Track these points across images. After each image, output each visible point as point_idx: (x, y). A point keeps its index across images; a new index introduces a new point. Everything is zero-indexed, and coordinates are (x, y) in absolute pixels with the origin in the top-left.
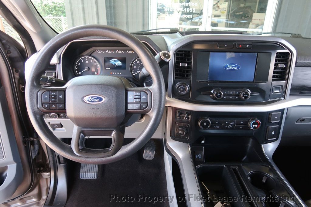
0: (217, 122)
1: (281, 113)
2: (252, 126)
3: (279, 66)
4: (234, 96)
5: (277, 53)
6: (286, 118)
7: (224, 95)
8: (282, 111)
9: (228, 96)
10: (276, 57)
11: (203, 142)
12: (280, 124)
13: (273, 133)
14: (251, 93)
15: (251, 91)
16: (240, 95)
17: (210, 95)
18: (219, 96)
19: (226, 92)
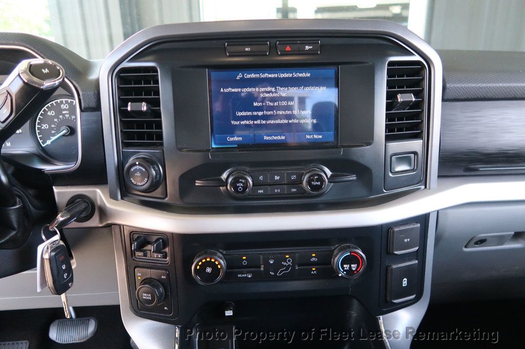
0: (245, 263)
1: (419, 225)
2: (343, 268)
3: (400, 98)
4: (285, 186)
5: (391, 64)
6: (438, 239)
7: (257, 184)
8: (424, 219)
9: (269, 188)
10: (389, 75)
11: (229, 313)
12: (421, 255)
13: (405, 282)
14: (332, 176)
15: (331, 171)
16: (301, 183)
17: (221, 188)
18: (240, 189)
19: (261, 178)
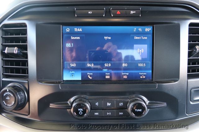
4: (115, 110)
7: (93, 108)
9: (103, 111)
10: (190, 33)
16: (127, 108)
17: (68, 110)
18: (81, 113)
19: (97, 104)
